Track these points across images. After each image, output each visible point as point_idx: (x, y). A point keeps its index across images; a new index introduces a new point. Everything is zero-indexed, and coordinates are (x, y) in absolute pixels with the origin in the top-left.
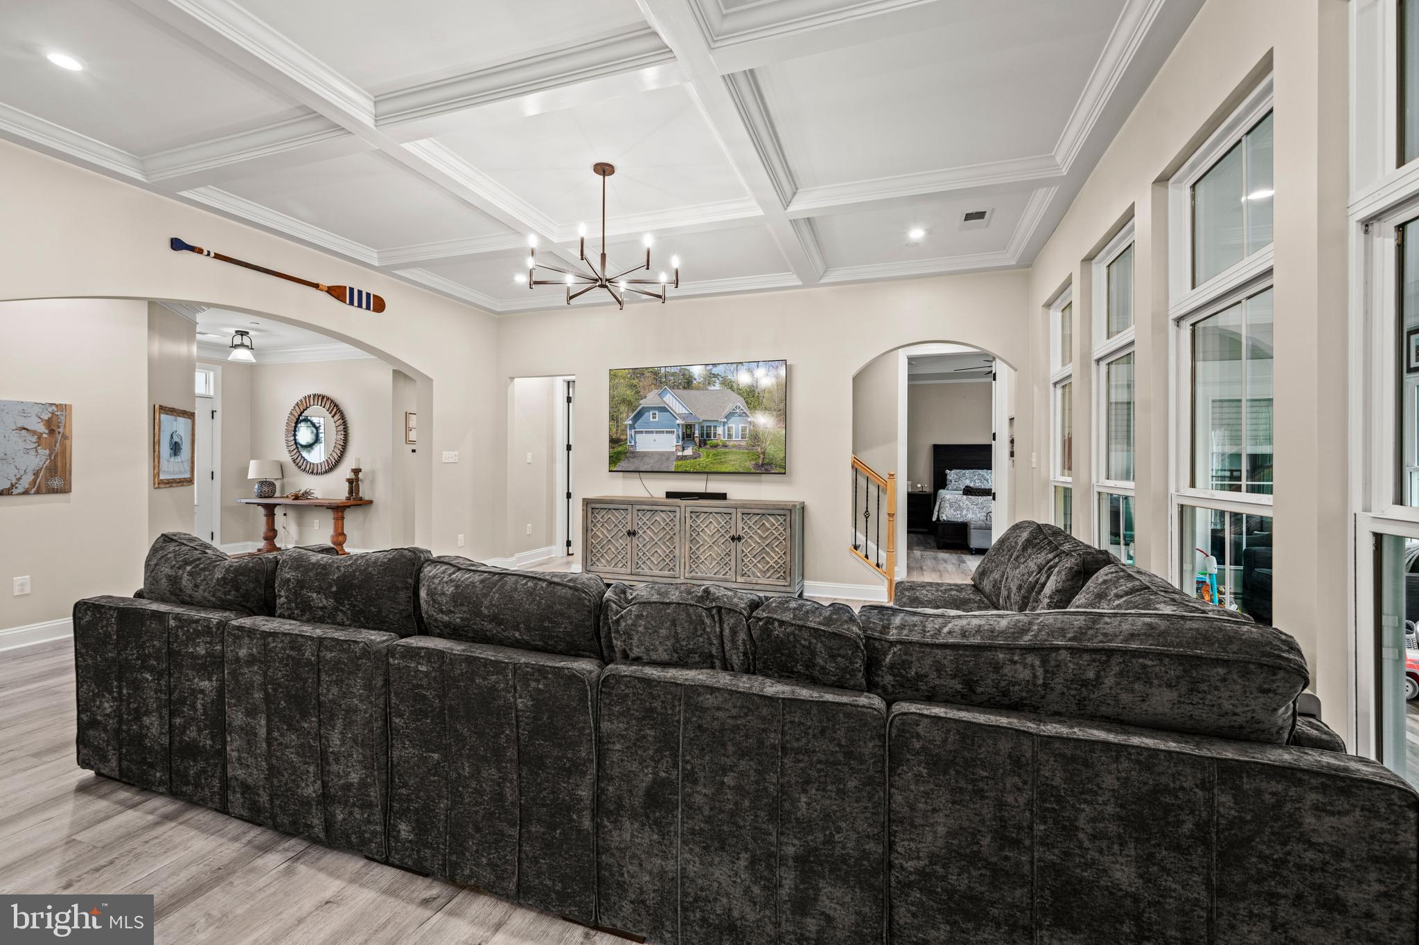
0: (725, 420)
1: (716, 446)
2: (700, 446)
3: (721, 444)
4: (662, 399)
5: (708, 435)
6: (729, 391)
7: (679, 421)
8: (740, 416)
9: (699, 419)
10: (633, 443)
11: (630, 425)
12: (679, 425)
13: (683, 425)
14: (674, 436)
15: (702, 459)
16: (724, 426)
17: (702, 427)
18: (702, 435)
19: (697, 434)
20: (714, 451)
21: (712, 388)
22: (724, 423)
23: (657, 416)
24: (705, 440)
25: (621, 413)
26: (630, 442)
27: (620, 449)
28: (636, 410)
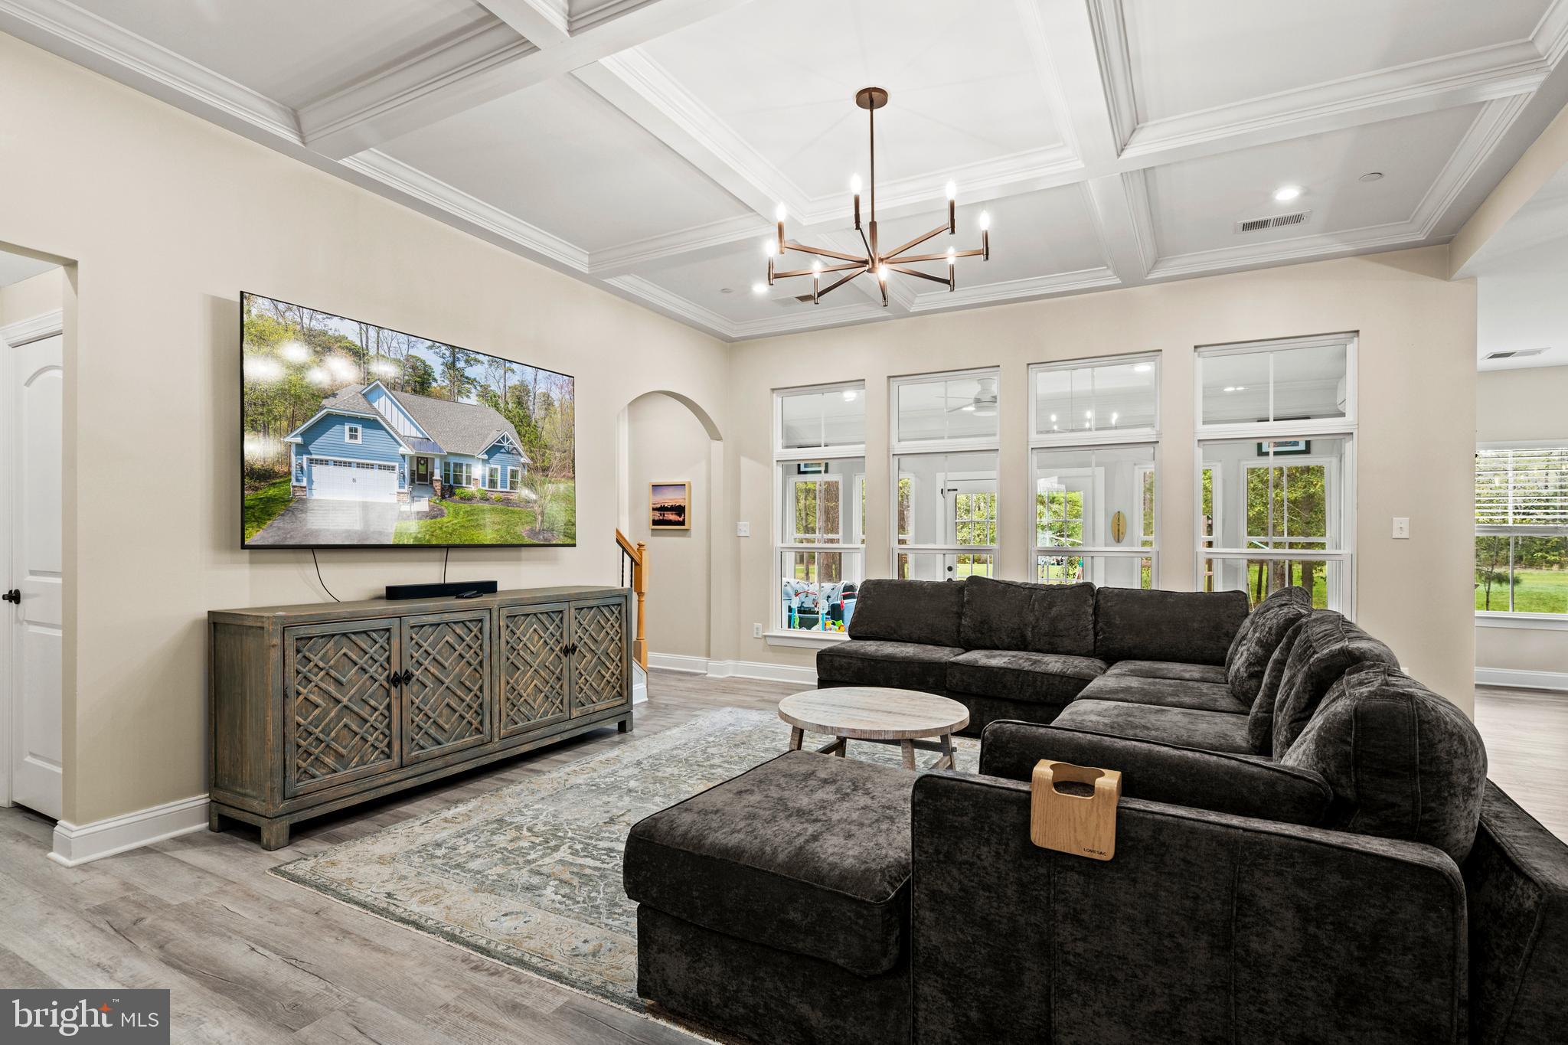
0: (486, 457)
1: (468, 499)
2: (443, 497)
3: (478, 495)
4: (370, 404)
5: (458, 480)
6: (493, 410)
7: (405, 450)
8: (508, 453)
9: (441, 450)
10: (304, 483)
11: (297, 445)
12: (403, 456)
13: (411, 457)
14: (394, 477)
15: (445, 519)
17: (447, 465)
18: (446, 477)
19: (437, 475)
20: (465, 507)
21: (465, 400)
22: (486, 462)
23: (359, 434)
24: (451, 487)
25: (275, 419)
26: (297, 480)
27: (272, 492)
28: (312, 416)
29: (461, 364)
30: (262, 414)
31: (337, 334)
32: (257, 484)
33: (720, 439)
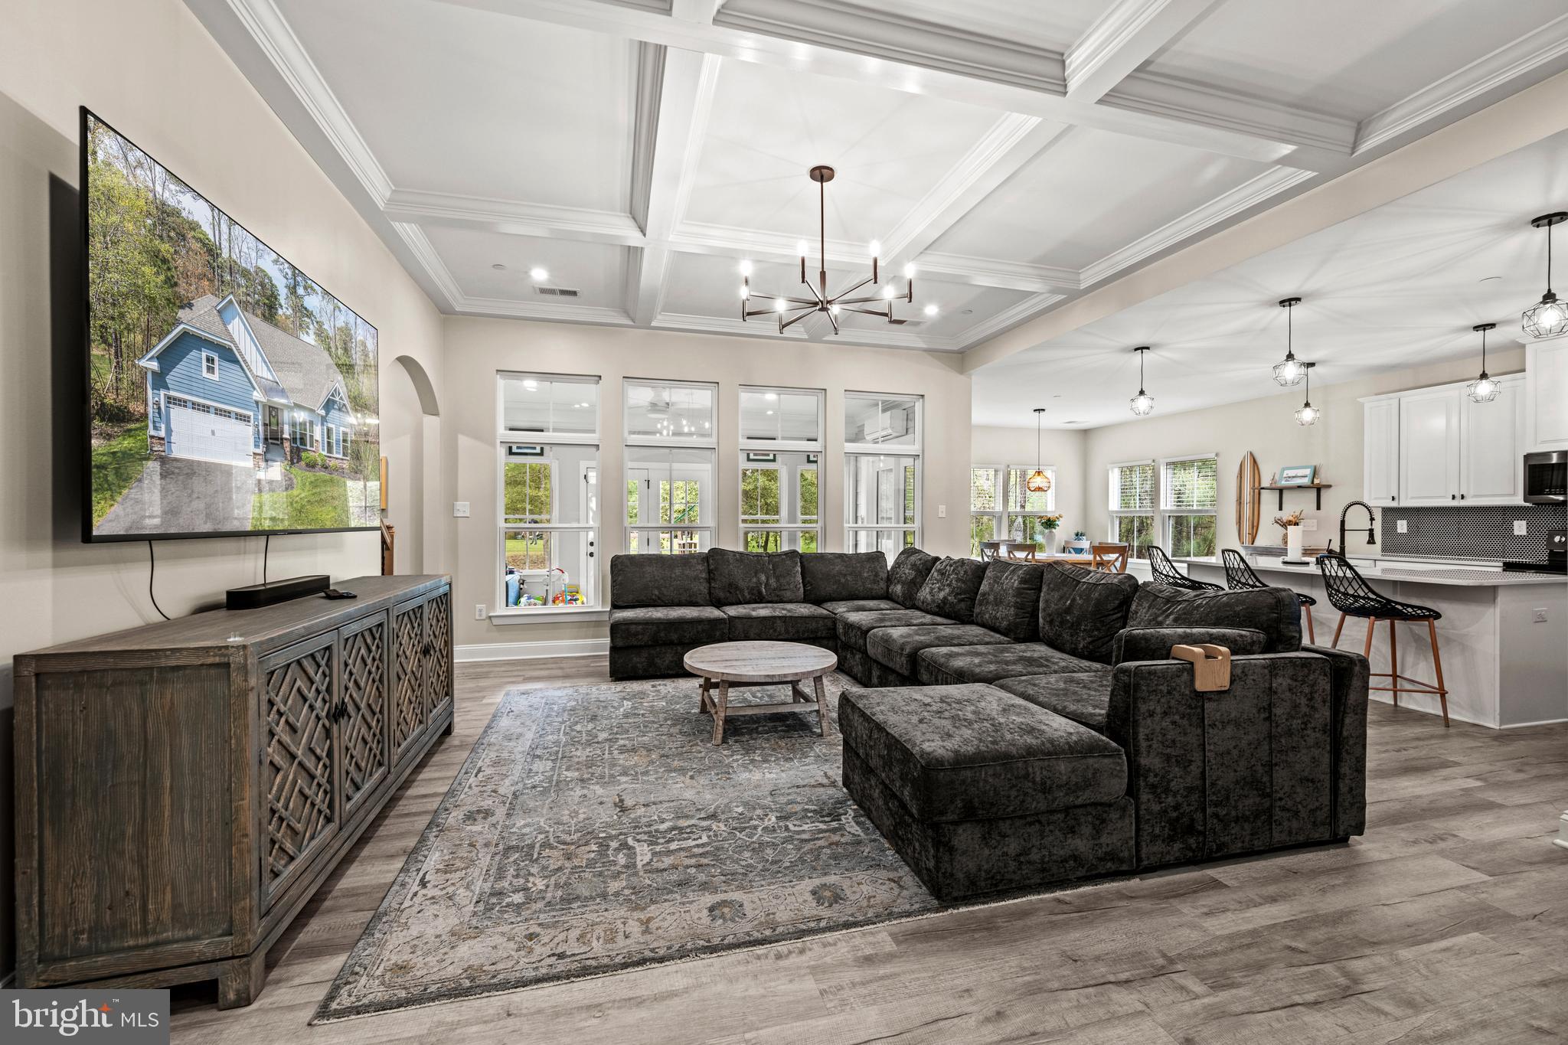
0: (323, 413)
1: (312, 466)
2: (292, 462)
3: (320, 462)
4: (225, 325)
5: (303, 440)
6: (326, 354)
7: (255, 395)
8: (340, 410)
9: (286, 400)
10: (162, 434)
11: (154, 373)
12: (257, 403)
13: (264, 406)
15: (295, 492)
16: (322, 425)
17: (293, 421)
18: (294, 437)
19: (286, 434)
20: (310, 475)
21: (304, 337)
22: (324, 420)
23: (216, 366)
24: (298, 449)
25: (128, 329)
26: (156, 428)
27: (127, 443)
28: (169, 333)
29: (301, 291)
30: (113, 318)
31: (191, 218)
32: (109, 430)
33: (436, 414)
